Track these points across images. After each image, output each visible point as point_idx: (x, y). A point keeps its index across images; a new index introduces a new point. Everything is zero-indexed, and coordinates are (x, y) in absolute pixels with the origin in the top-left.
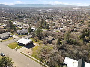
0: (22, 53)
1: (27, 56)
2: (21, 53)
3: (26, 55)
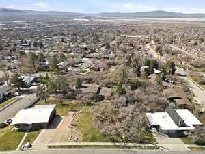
0: (54, 147)
1: (75, 146)
2: (50, 147)
3: (70, 147)
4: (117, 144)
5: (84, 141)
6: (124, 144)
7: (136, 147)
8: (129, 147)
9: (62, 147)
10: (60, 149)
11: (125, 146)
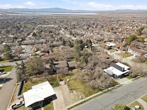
4: (104, 91)
5: (86, 97)
6: (107, 90)
7: (113, 89)
8: (111, 90)
9: (76, 105)
10: (76, 107)
11: (108, 91)
